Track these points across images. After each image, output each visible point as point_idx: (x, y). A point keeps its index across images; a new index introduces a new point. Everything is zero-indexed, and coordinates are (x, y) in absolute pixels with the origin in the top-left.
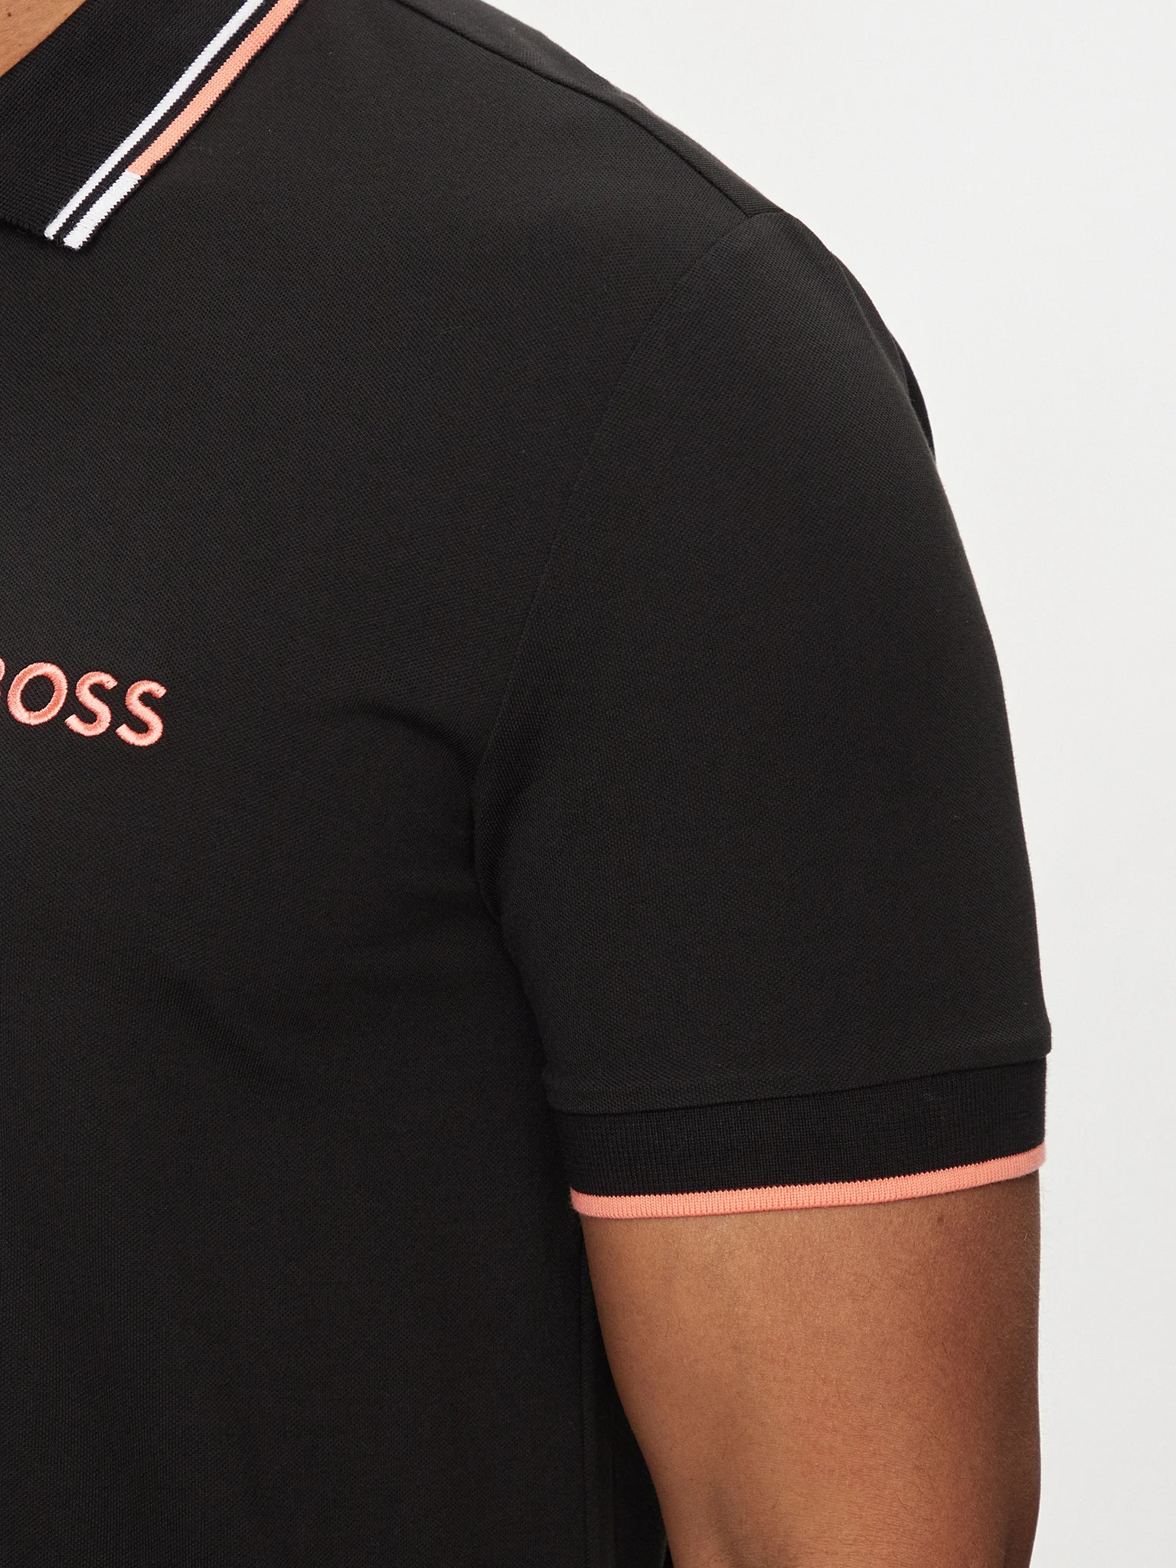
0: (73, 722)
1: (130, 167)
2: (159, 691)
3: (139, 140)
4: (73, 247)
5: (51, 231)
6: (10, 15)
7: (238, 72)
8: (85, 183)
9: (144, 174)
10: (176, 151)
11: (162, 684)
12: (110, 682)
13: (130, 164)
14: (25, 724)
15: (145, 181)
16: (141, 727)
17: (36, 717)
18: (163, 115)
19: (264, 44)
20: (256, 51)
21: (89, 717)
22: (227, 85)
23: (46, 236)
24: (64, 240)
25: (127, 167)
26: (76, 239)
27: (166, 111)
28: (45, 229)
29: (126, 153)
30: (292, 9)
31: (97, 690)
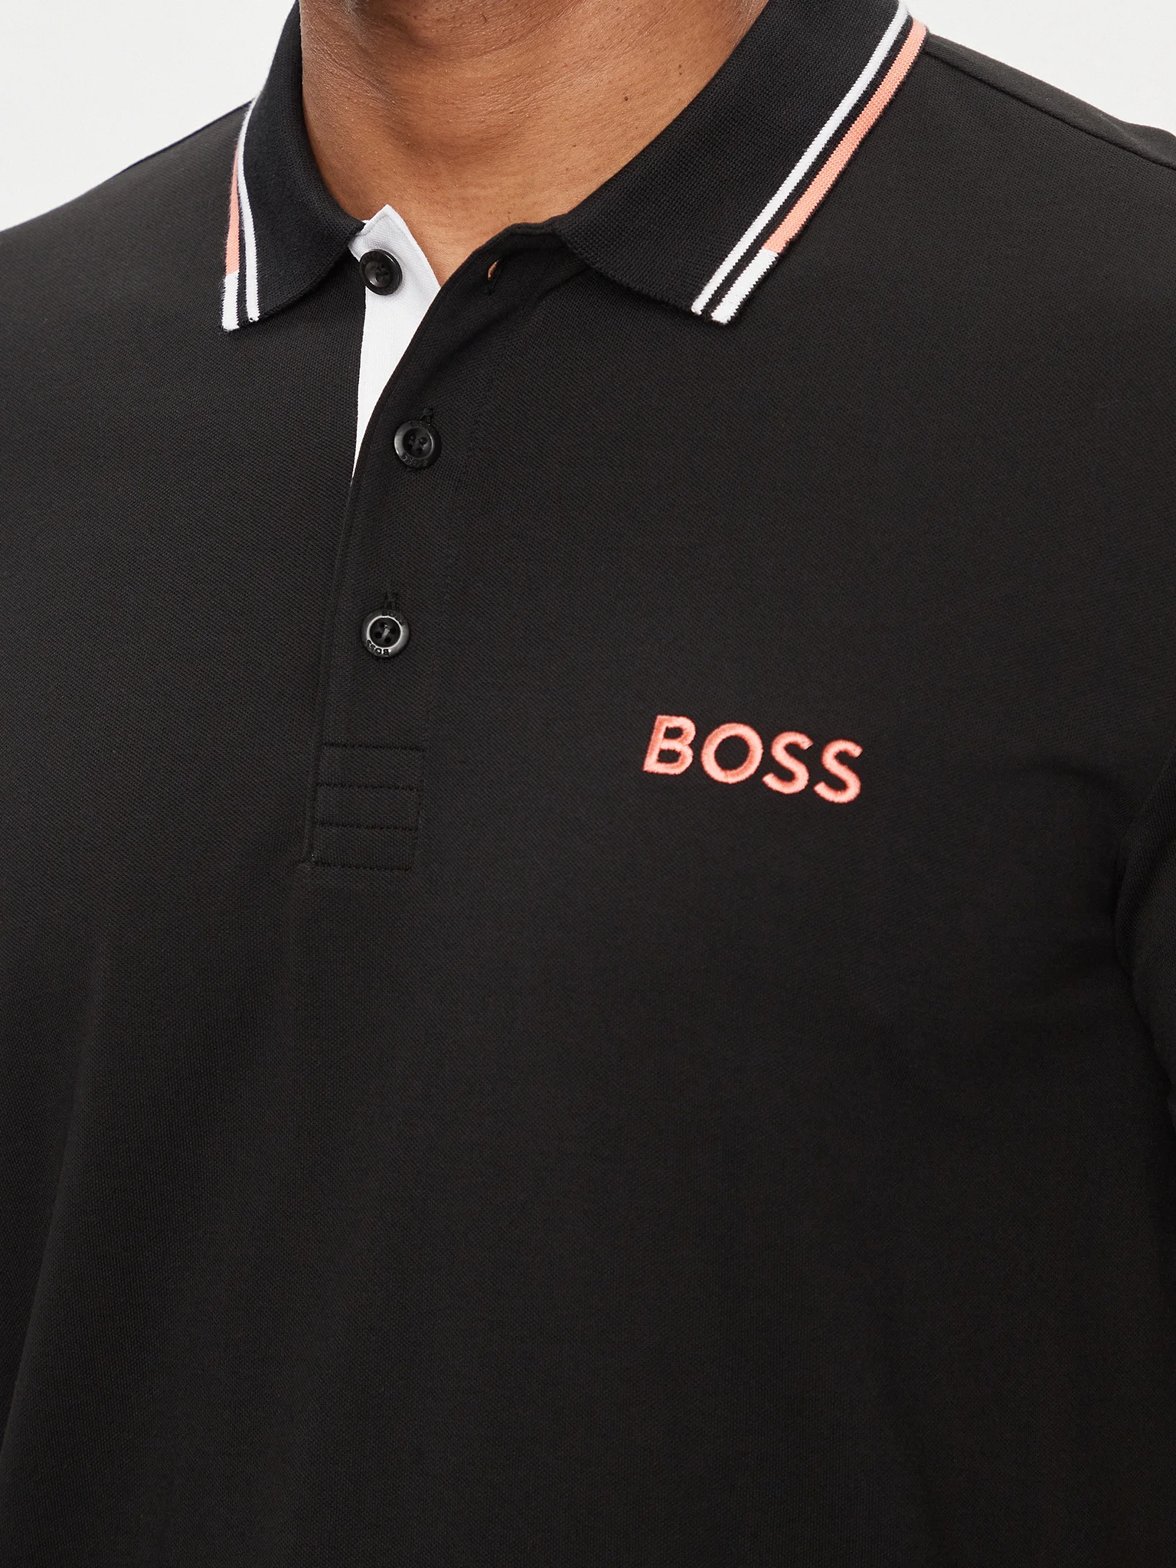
0: (771, 780)
1: (766, 244)
2: (855, 750)
3: (770, 219)
4: (722, 321)
5: (698, 307)
6: (626, 99)
7: (852, 153)
8: (724, 260)
9: (780, 251)
10: (806, 228)
11: (857, 742)
12: (805, 742)
13: (765, 242)
14: (722, 783)
15: (782, 258)
16: (839, 785)
17: (733, 776)
18: (788, 195)
19: (872, 127)
20: (865, 133)
21: (787, 776)
22: (843, 166)
23: (693, 310)
24: (712, 314)
25: (763, 245)
26: (724, 313)
27: (791, 191)
28: (692, 304)
29: (760, 232)
30: (892, 93)
31: (792, 749)
